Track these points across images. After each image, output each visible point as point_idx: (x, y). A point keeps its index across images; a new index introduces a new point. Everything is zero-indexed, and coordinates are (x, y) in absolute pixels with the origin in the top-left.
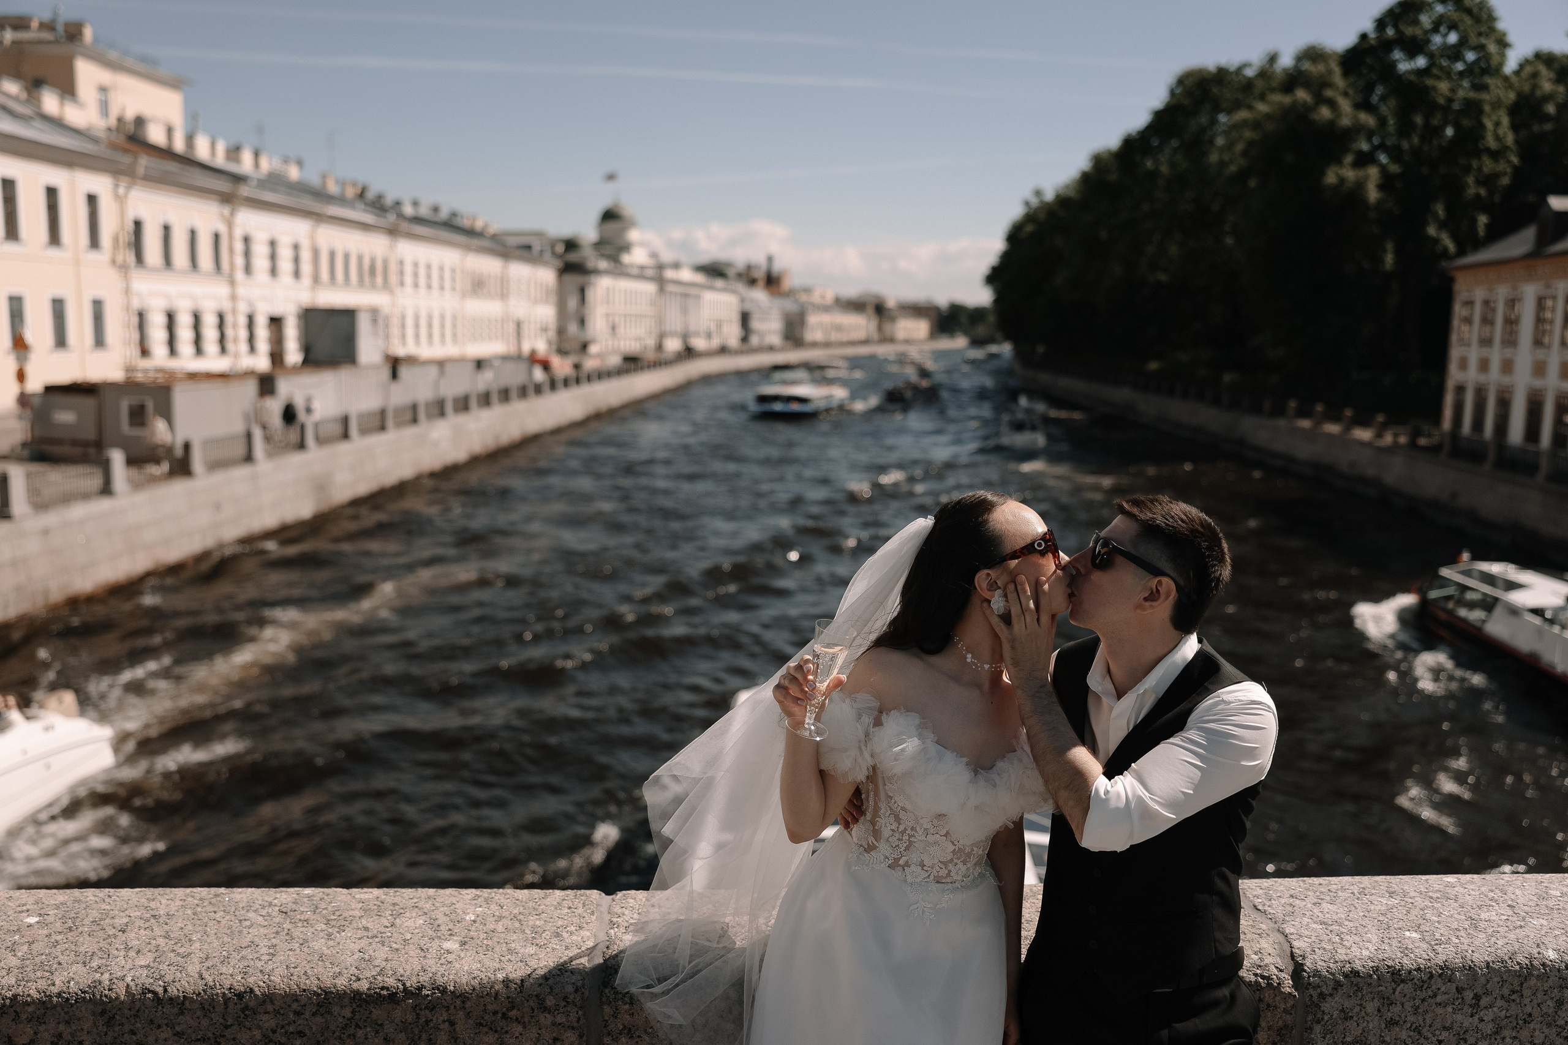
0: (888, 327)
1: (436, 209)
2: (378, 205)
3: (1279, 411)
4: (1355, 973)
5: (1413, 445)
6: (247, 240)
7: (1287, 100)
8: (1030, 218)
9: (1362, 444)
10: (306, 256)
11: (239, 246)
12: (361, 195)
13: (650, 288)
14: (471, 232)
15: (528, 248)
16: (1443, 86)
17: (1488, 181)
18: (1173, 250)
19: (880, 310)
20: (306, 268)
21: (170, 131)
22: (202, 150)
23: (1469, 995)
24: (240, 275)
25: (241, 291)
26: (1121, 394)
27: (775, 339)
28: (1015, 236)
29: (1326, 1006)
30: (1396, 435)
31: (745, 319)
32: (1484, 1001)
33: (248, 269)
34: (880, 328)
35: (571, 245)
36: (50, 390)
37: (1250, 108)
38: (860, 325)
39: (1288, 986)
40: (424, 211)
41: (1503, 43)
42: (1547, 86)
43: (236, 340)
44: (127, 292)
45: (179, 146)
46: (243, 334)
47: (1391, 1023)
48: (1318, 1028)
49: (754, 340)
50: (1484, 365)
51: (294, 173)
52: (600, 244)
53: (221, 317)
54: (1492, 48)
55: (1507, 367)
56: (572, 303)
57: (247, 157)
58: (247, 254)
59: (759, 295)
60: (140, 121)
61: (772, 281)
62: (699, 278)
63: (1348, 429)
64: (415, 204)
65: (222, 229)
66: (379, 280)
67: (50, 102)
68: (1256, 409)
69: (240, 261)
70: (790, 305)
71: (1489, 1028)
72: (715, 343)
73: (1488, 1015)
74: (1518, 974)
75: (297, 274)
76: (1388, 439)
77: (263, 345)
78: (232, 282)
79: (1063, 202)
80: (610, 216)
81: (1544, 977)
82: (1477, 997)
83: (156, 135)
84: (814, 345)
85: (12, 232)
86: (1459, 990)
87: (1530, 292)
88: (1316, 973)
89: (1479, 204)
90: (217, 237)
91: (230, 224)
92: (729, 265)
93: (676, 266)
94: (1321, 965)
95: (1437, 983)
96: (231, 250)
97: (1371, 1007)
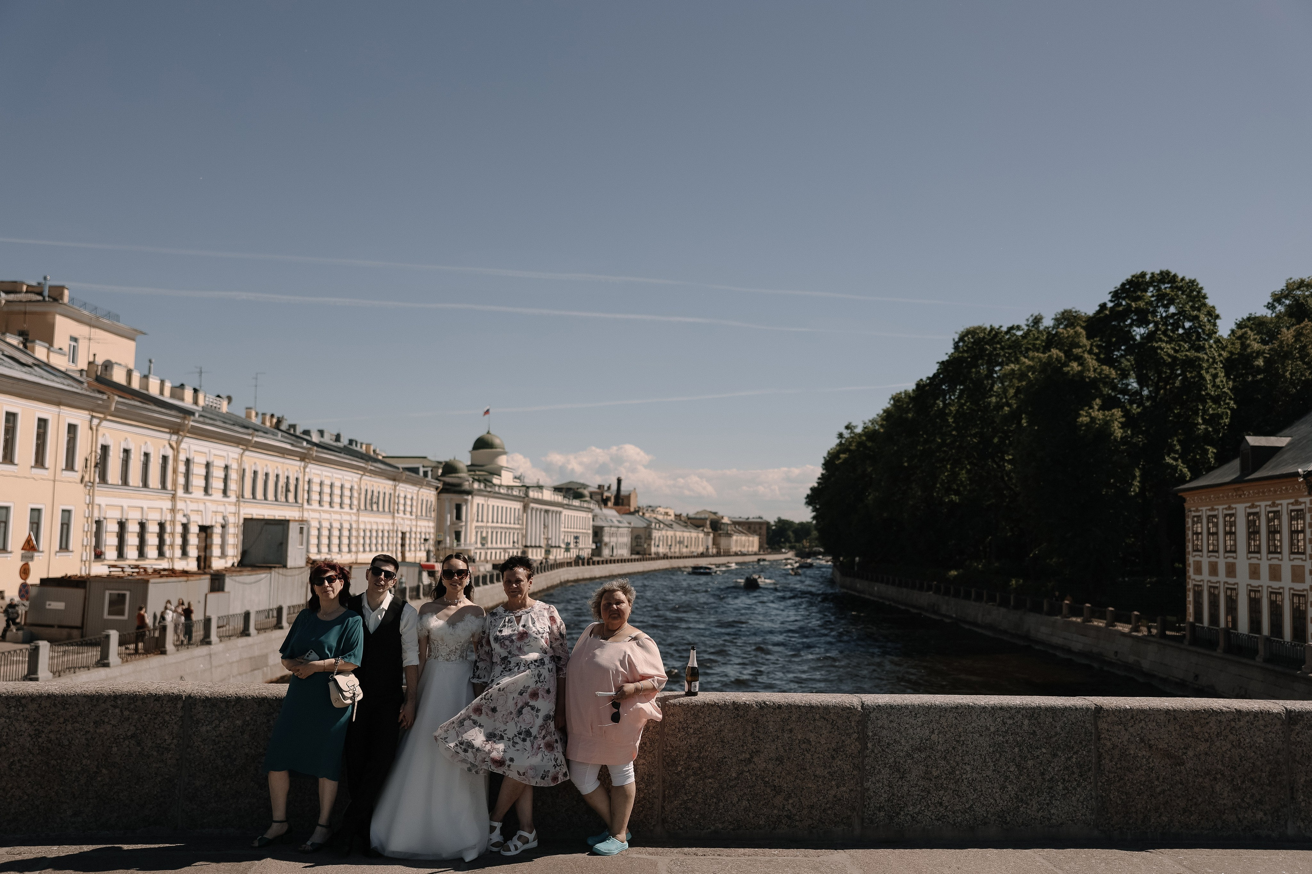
0: (723, 541)
1: (338, 438)
2: (291, 433)
3: (1055, 610)
4: (880, 706)
5: (1162, 635)
6: (188, 462)
7: (1044, 356)
8: (843, 448)
9: (1123, 634)
10: (234, 476)
11: (182, 468)
12: (277, 426)
13: (518, 506)
14: (366, 457)
15: (415, 470)
16: (1168, 348)
17: (1213, 420)
18: (963, 475)
19: (716, 526)
20: (233, 486)
21: (129, 373)
22: (154, 389)
23: (913, 713)
24: (180, 492)
25: (180, 505)
26: (925, 598)
27: (624, 552)
28: (830, 463)
29: (871, 715)
30: (1149, 628)
31: (597, 533)
32: (918, 716)
33: (187, 488)
34: (715, 543)
35: (450, 468)
36: (45, 582)
37: (1017, 361)
38: (699, 540)
39: (860, 708)
40: (328, 439)
41: (1213, 316)
42: (1256, 346)
43: (172, 545)
44: (91, 504)
45: (135, 385)
46: (179, 541)
47: (891, 722)
48: (869, 722)
49: (606, 552)
50: (1214, 570)
51: (224, 407)
52: (472, 467)
53: (162, 526)
54: (1204, 318)
55: (1231, 570)
56: (449, 518)
57: (188, 394)
58: (187, 475)
59: (610, 513)
60: (108, 365)
61: (621, 501)
62: (559, 498)
63: (1111, 624)
64: (321, 433)
65: (170, 453)
66: (291, 497)
67: (40, 351)
68: (1037, 608)
69: (181, 480)
70: (636, 522)
71: (920, 724)
72: (573, 554)
73: (919, 720)
74: (927, 707)
75: (225, 492)
76: (1144, 631)
77: (193, 552)
78: (174, 497)
79: (870, 434)
80: (482, 444)
81: (935, 709)
82: (916, 714)
83: (118, 376)
84: (658, 557)
85: (9, 457)
86: (910, 712)
87: (1241, 509)
88: (868, 705)
89: (1207, 439)
90: (165, 458)
91: (176, 450)
92: (585, 486)
93: (540, 487)
94: (869, 703)
95: (904, 710)
96: (175, 471)
97: (885, 716)
